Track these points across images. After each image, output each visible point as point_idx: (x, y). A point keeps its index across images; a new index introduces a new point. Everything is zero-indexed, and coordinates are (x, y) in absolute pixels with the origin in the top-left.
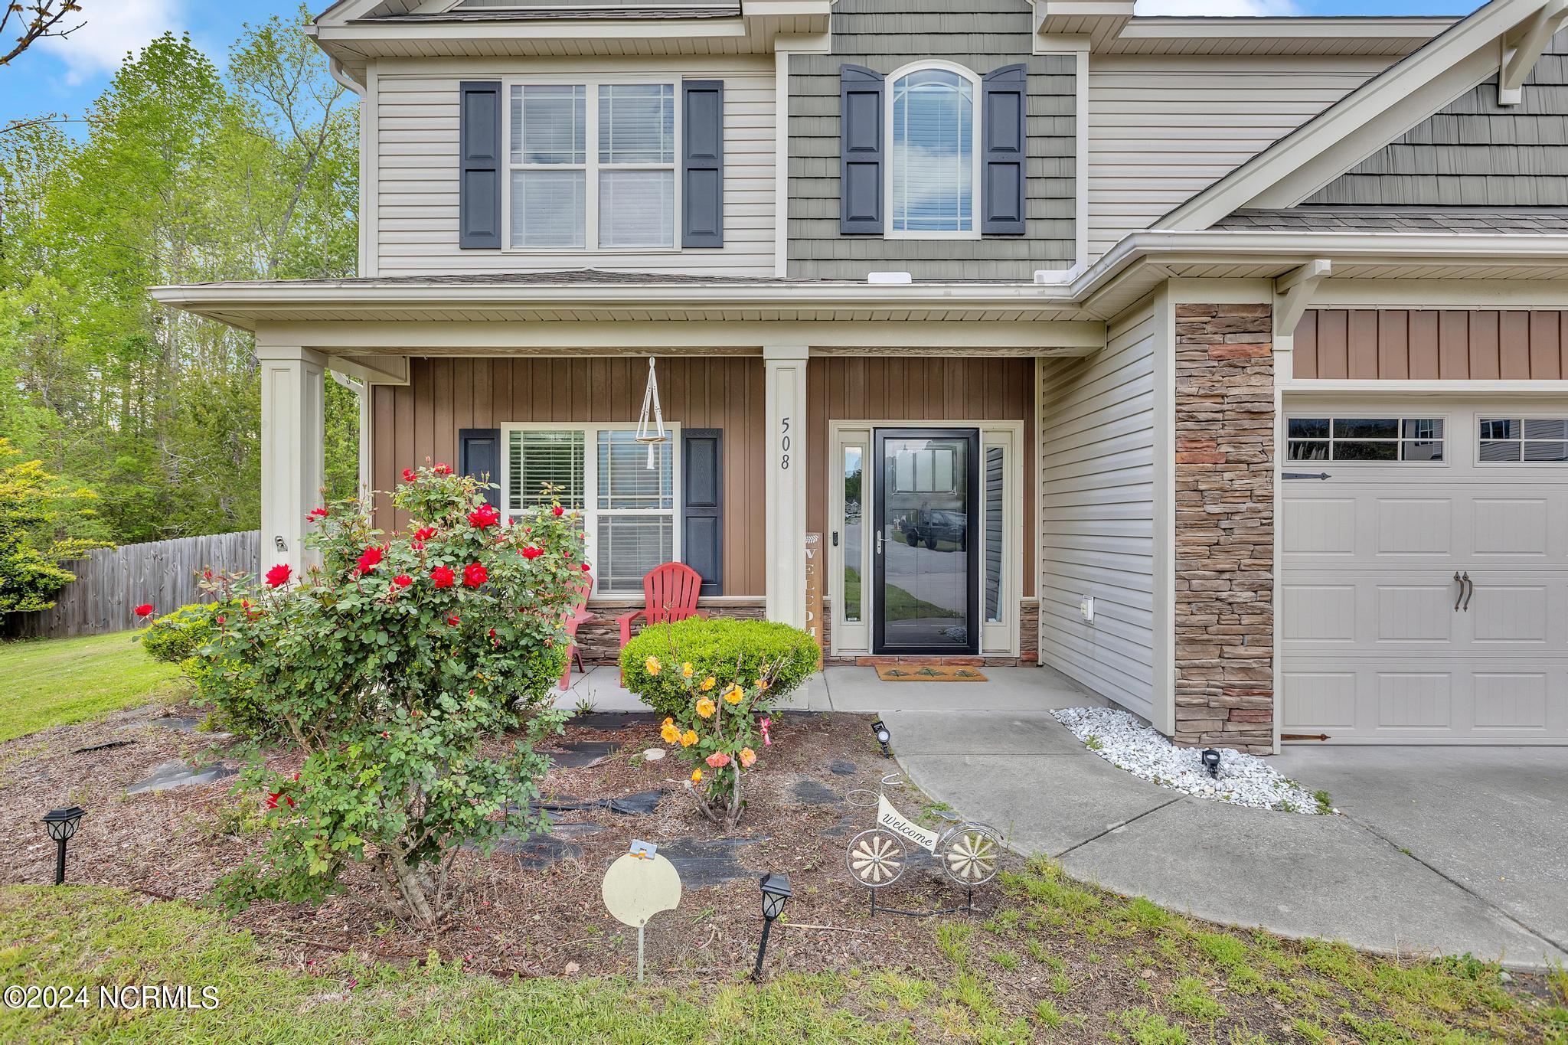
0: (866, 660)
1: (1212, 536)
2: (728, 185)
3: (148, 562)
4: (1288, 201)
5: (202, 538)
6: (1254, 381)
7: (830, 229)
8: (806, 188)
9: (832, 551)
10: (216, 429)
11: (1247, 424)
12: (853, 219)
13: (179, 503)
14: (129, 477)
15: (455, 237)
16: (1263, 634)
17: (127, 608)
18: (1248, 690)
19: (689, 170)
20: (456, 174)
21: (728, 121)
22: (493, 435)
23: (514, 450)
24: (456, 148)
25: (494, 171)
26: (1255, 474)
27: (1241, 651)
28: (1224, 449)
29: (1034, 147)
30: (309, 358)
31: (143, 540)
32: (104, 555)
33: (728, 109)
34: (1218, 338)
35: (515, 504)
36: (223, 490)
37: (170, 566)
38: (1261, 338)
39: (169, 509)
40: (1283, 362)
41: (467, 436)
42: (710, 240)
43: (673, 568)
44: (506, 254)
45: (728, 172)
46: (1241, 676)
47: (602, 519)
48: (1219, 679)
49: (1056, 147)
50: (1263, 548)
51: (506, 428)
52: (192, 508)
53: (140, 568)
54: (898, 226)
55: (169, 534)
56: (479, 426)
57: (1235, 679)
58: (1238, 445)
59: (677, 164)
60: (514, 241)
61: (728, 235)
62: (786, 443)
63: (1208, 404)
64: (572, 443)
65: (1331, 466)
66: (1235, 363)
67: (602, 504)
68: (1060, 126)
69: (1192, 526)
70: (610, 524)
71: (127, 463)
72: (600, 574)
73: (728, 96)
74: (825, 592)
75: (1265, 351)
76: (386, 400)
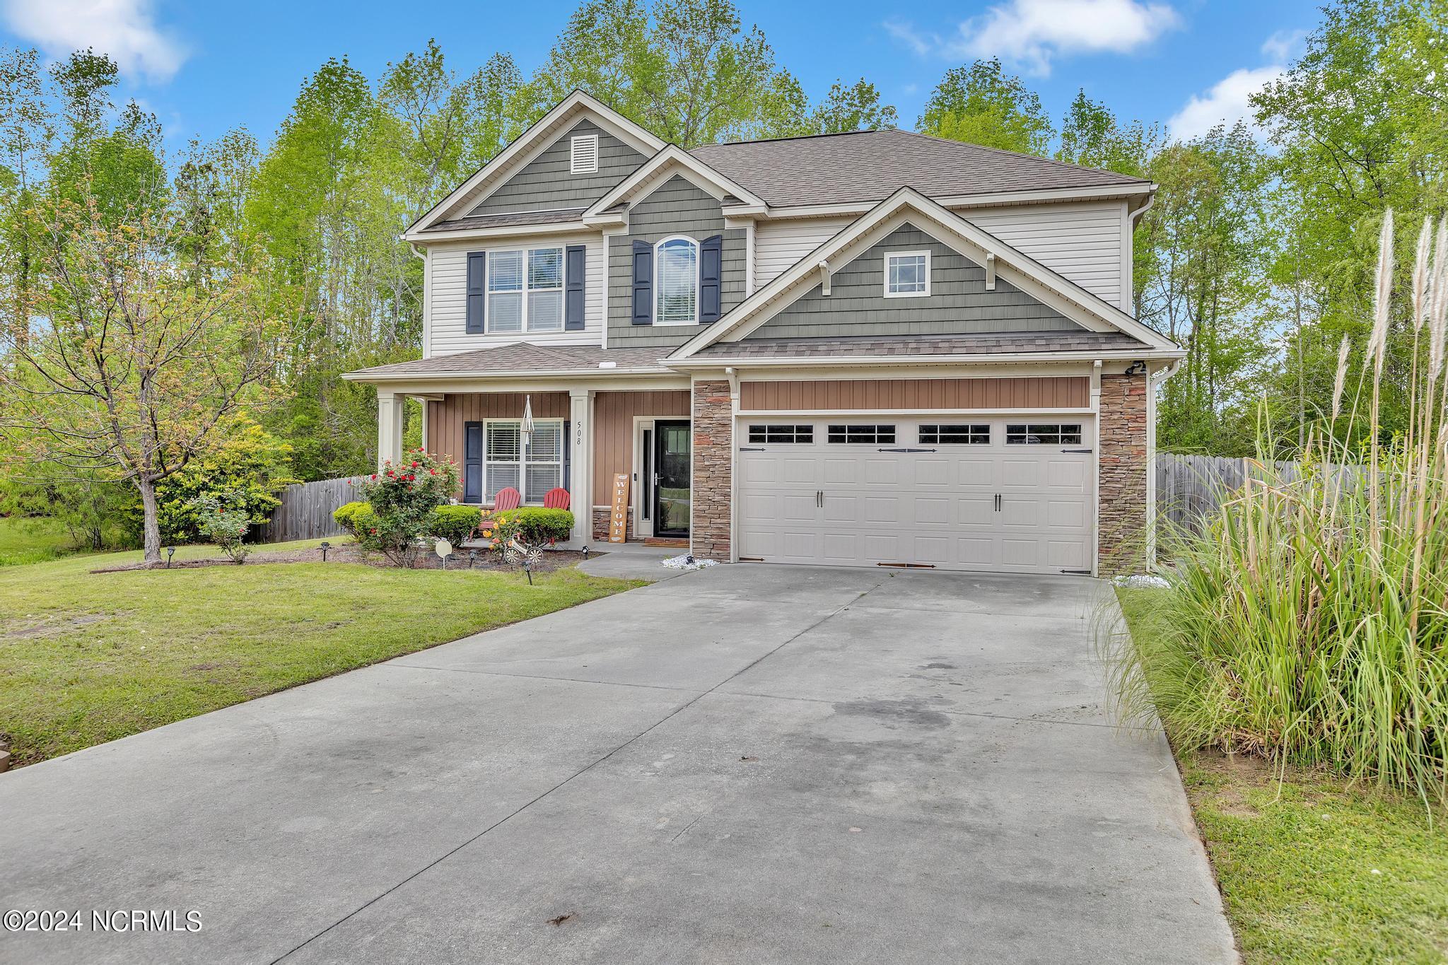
0: (651, 539)
1: (707, 474)
2: (587, 297)
3: (322, 494)
4: (737, 337)
5: (354, 478)
6: (722, 411)
7: (628, 322)
8: (616, 302)
9: (634, 483)
10: (364, 396)
11: (720, 429)
12: (639, 317)
13: (339, 453)
14: (303, 431)
15: (464, 328)
16: (726, 514)
17: (310, 524)
18: (720, 537)
19: (568, 291)
20: (465, 297)
21: (587, 265)
22: (480, 424)
23: (489, 431)
24: (465, 285)
25: (482, 295)
26: (724, 449)
27: (718, 521)
28: (711, 439)
29: (725, 277)
30: (396, 397)
31: (315, 479)
32: (297, 489)
33: (587, 259)
34: (710, 394)
35: (489, 458)
36: (368, 442)
37: (335, 497)
38: (726, 394)
39: (332, 457)
40: (736, 404)
41: (468, 425)
42: (579, 326)
43: (558, 491)
44: (486, 336)
45: (587, 291)
46: (718, 531)
47: (528, 466)
48: (710, 532)
49: (736, 276)
50: (727, 479)
51: (486, 421)
52: (346, 456)
53: (317, 497)
54: (660, 319)
55: (331, 476)
56: (474, 420)
57: (715, 532)
58: (716, 437)
59: (563, 289)
60: (491, 329)
61: (587, 323)
62: (579, 433)
63: (707, 421)
64: (515, 429)
65: (766, 445)
66: (717, 404)
67: (528, 459)
68: (739, 265)
69: (699, 470)
70: (532, 469)
71: (302, 420)
72: (527, 493)
73: (588, 252)
74: (629, 504)
75: (728, 400)
76: (434, 407)
